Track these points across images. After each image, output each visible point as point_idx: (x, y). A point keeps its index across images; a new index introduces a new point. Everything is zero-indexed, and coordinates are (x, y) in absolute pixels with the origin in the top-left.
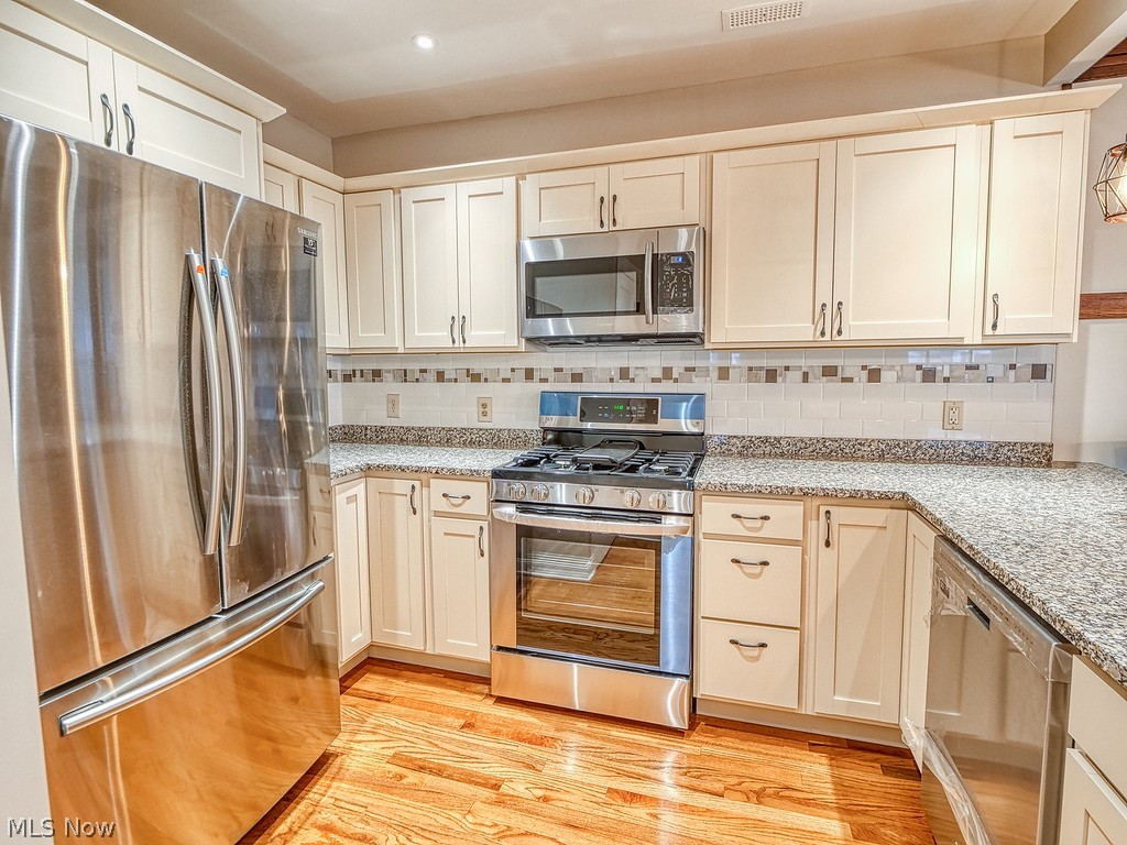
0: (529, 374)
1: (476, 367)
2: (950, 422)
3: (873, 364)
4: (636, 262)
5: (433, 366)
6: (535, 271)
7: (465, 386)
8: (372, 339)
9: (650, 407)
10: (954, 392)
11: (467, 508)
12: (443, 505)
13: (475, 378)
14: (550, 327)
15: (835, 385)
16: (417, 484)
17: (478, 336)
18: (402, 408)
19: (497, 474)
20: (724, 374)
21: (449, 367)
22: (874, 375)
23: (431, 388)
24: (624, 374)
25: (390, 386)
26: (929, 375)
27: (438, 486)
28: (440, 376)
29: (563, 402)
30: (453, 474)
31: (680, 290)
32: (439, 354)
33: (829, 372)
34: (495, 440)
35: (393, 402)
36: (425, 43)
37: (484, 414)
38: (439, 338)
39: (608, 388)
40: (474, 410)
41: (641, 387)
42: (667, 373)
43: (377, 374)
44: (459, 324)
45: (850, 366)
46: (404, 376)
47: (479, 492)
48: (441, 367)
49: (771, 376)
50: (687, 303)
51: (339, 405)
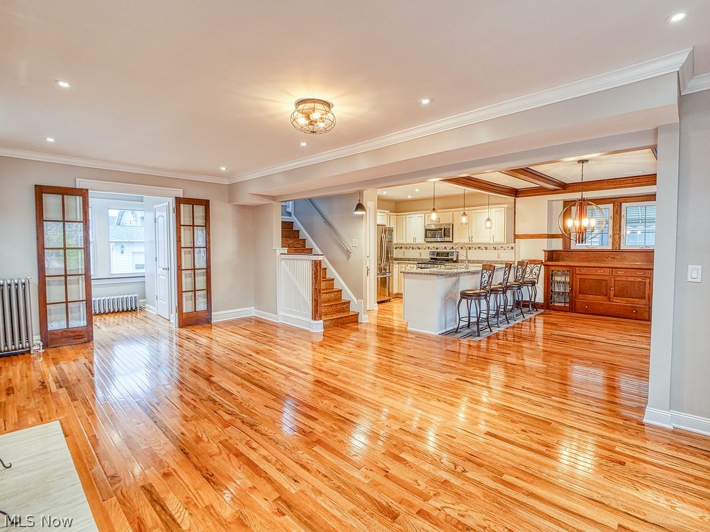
0: (428, 248)
1: (418, 247)
2: (498, 258)
3: (485, 246)
4: (441, 229)
6: (426, 230)
8: (400, 241)
9: (448, 254)
13: (418, 249)
14: (429, 240)
15: (480, 250)
17: (418, 241)
18: (406, 254)
21: (414, 246)
22: (486, 248)
23: (411, 250)
25: (403, 250)
26: (495, 248)
28: (413, 248)
29: (433, 253)
31: (448, 234)
32: (412, 244)
33: (479, 248)
35: (404, 253)
38: (412, 241)
40: (419, 255)
41: (448, 250)
42: (452, 248)
43: (401, 248)
44: (414, 239)
45: (482, 247)
46: (406, 248)
48: (412, 246)
50: (449, 236)
51: (396, 254)
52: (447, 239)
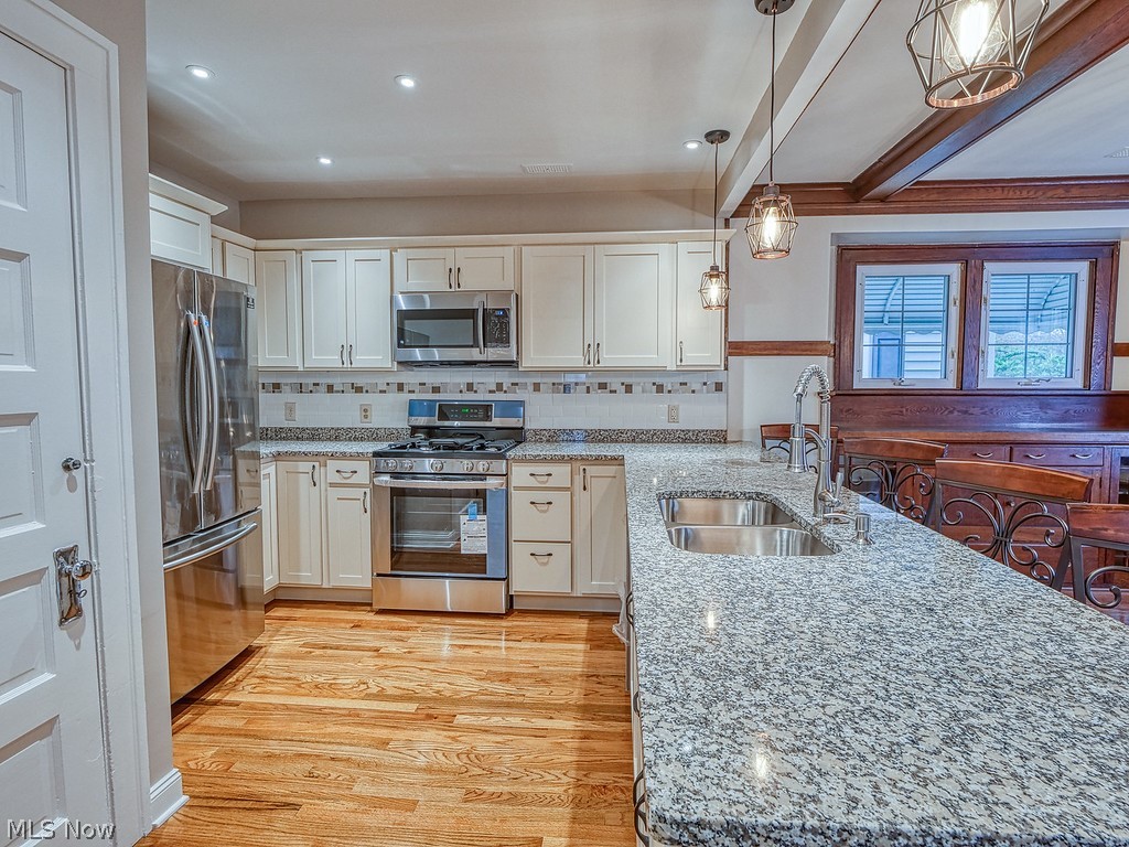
0: (400, 387)
1: (359, 382)
2: (672, 419)
3: (628, 381)
4: (471, 314)
5: (324, 381)
6: (404, 316)
7: (351, 397)
8: (277, 360)
9: (485, 410)
10: (675, 399)
11: (355, 479)
12: (337, 479)
13: (359, 390)
14: (418, 354)
15: (605, 395)
16: (317, 464)
17: (362, 360)
18: (298, 414)
19: (377, 454)
20: (537, 387)
21: (337, 382)
22: (629, 389)
23: (322, 397)
24: (470, 387)
25: (287, 396)
26: (660, 389)
27: (333, 465)
28: (330, 389)
30: (344, 456)
31: (501, 333)
32: (328, 372)
33: (603, 386)
34: (373, 435)
35: (290, 408)
36: (325, 161)
37: (366, 417)
38: (332, 360)
39: (459, 397)
40: (357, 414)
41: (481, 396)
42: (499, 387)
43: (277, 387)
44: (347, 351)
45: (615, 383)
46: (300, 388)
47: (364, 469)
48: (330, 381)
49: (566, 388)
50: (505, 341)
52: (493, 353)
